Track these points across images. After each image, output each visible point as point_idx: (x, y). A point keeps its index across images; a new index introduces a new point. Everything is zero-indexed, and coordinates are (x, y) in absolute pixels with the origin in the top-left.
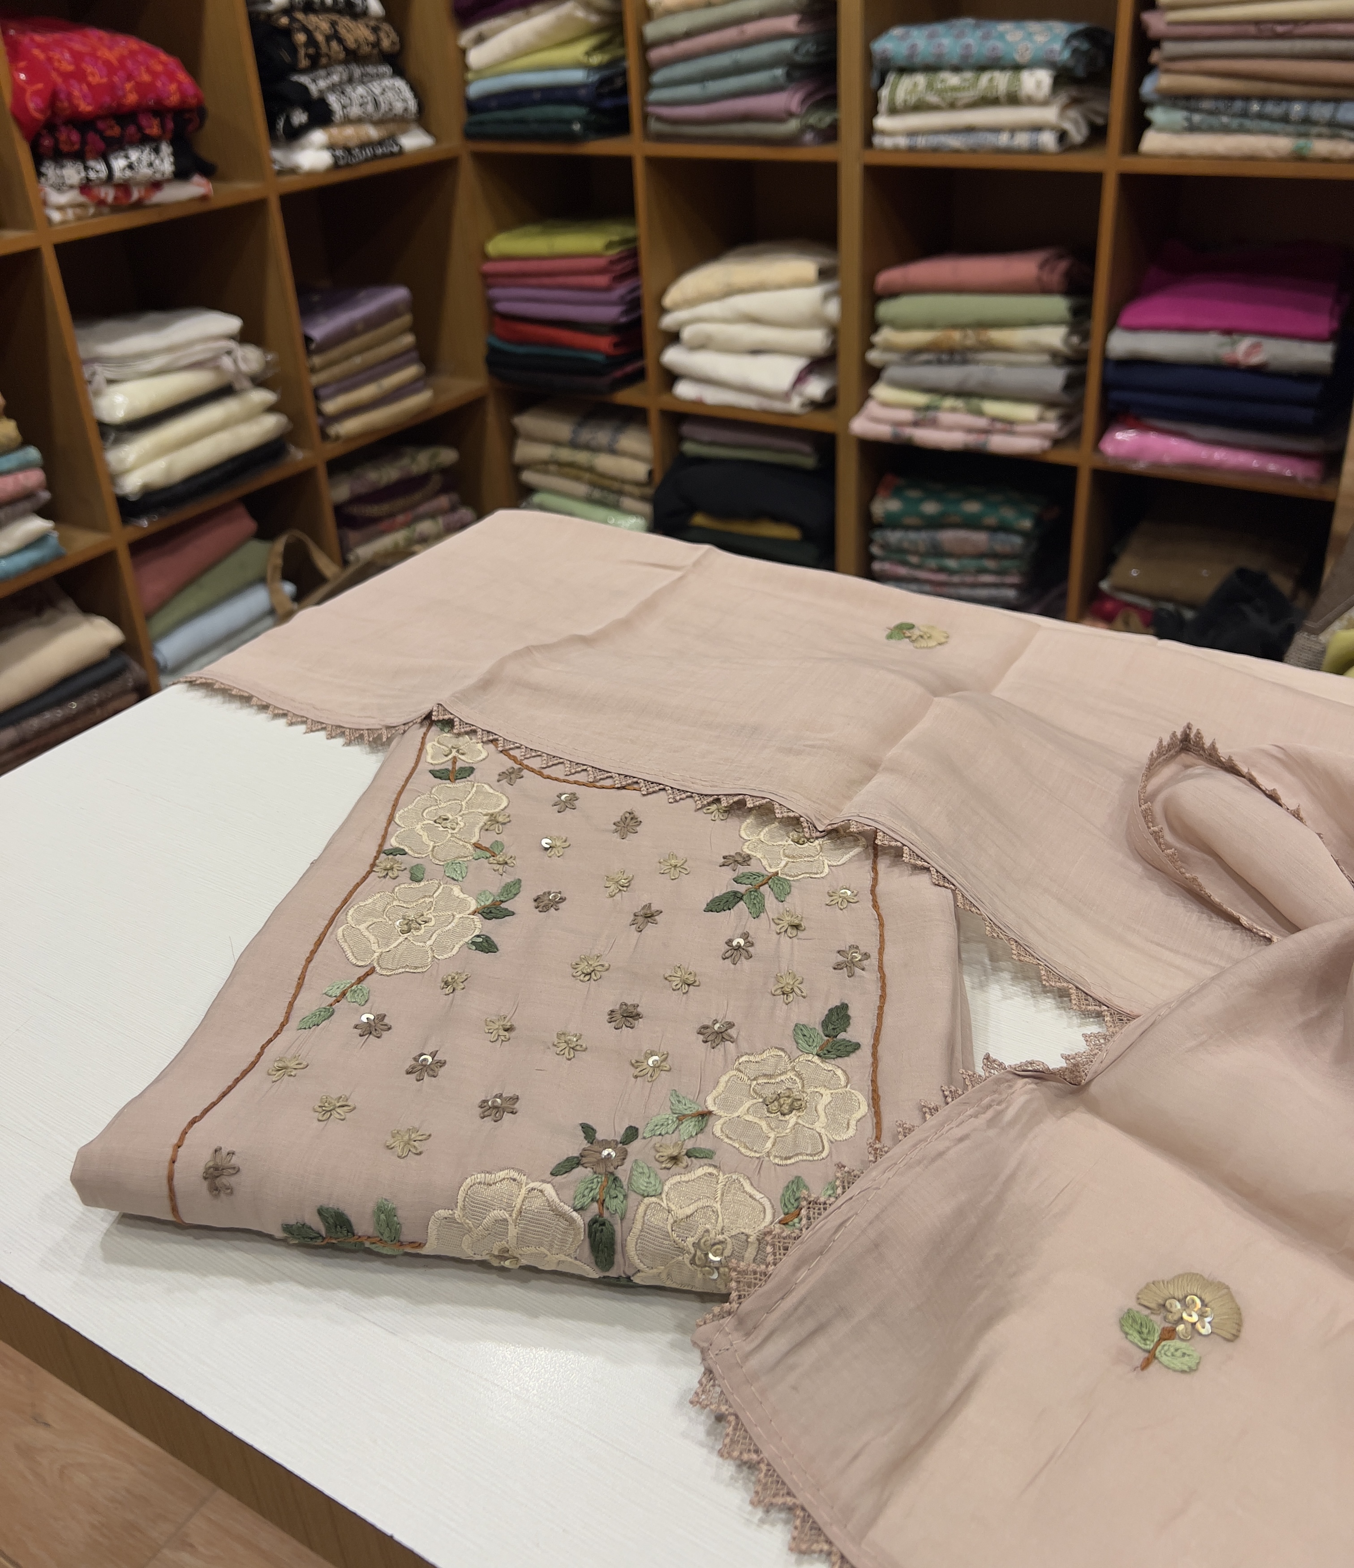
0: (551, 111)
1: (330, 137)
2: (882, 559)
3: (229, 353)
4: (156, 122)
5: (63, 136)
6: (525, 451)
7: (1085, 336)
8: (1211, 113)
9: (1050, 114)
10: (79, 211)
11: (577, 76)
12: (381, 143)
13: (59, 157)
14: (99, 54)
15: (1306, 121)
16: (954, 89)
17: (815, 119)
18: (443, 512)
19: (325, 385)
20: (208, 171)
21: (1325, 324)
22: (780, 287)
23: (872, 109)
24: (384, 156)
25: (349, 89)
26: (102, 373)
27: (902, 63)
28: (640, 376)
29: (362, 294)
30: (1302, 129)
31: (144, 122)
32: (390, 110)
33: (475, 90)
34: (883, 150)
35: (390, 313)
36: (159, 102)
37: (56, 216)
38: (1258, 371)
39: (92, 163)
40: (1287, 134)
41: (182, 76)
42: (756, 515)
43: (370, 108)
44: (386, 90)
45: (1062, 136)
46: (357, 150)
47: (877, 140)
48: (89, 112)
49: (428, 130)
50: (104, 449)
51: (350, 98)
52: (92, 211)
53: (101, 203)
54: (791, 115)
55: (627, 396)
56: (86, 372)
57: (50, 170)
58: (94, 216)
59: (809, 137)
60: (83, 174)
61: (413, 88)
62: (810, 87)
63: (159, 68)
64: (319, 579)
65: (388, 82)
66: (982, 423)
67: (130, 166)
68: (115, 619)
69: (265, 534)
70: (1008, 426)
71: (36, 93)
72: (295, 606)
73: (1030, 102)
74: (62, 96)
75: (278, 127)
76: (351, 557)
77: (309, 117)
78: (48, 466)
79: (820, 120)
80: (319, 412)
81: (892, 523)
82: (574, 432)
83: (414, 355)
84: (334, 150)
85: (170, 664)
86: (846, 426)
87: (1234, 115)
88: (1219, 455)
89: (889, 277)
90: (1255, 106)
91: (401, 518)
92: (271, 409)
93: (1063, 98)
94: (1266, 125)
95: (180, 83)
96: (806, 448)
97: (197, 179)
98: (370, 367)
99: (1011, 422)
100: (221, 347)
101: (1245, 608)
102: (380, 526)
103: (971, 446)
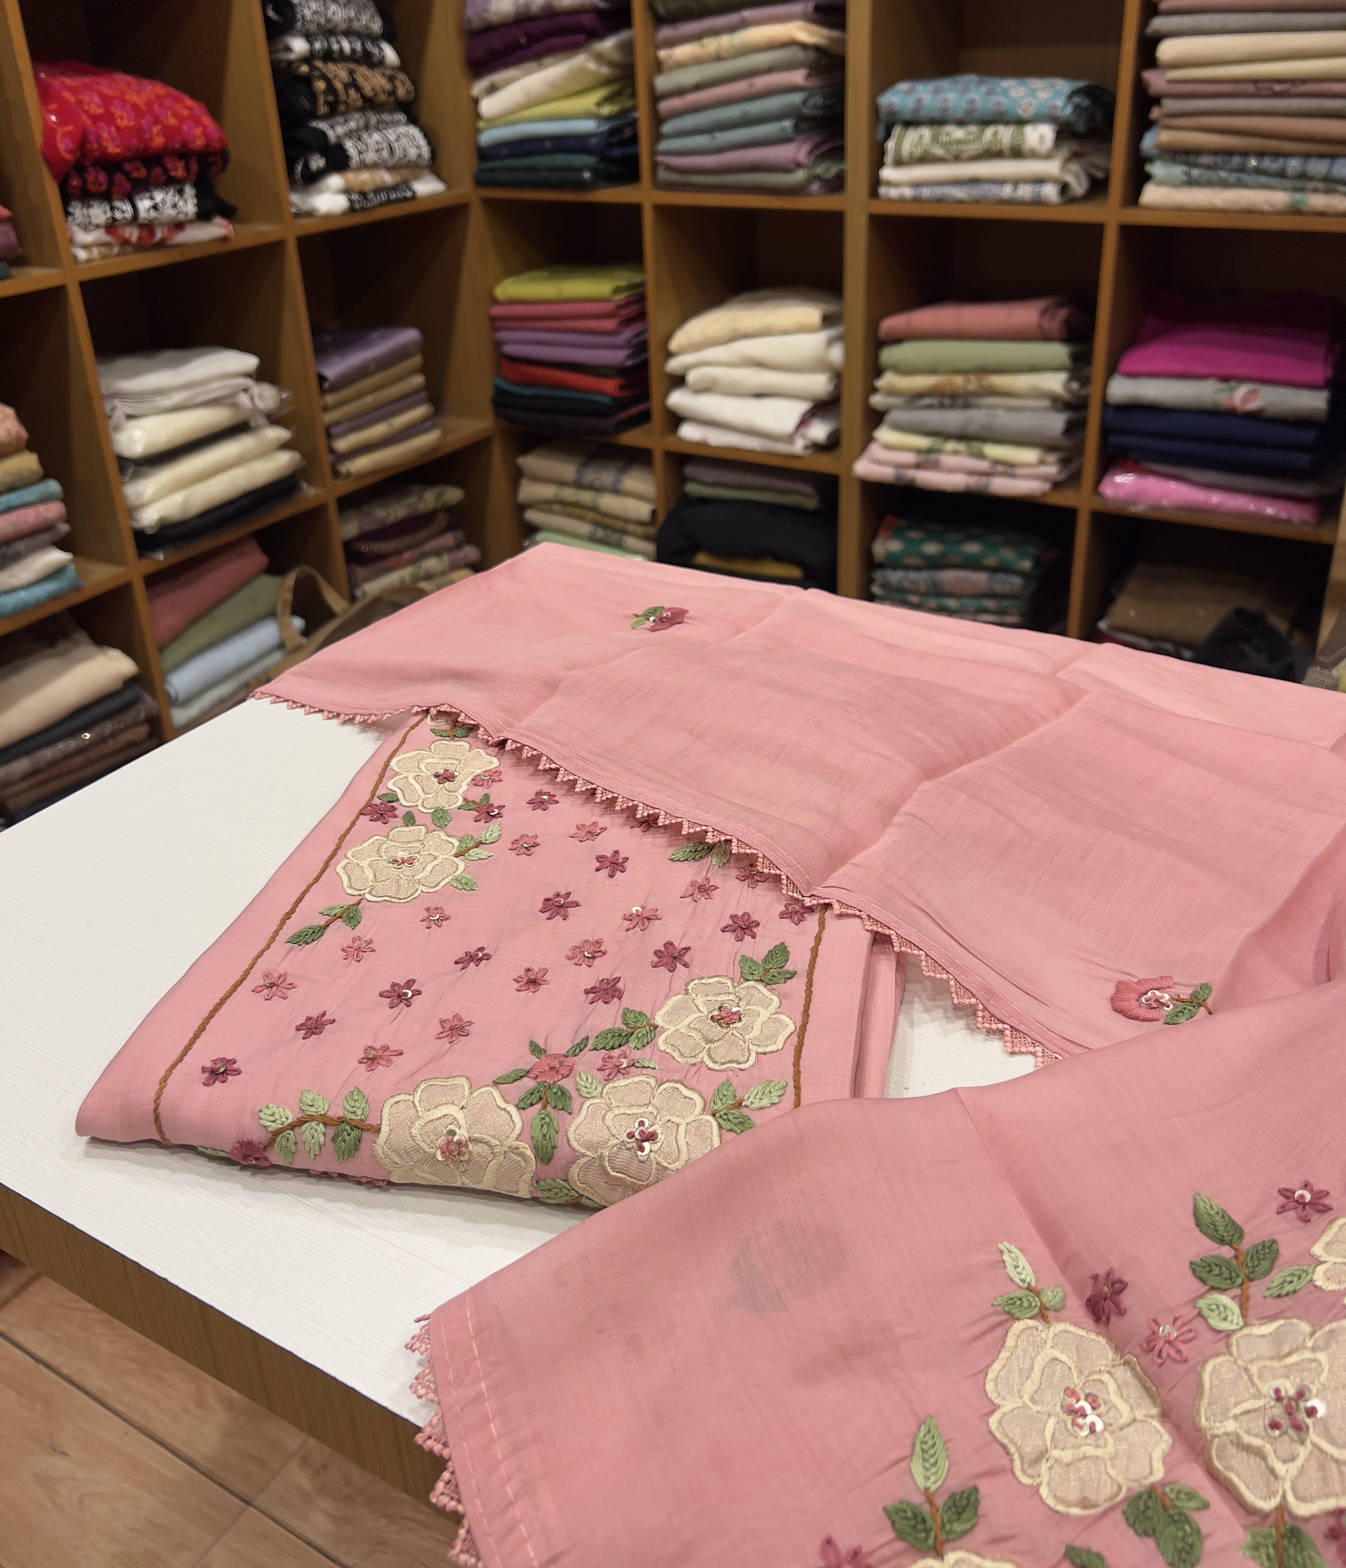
0: (562, 159)
1: (347, 181)
2: (884, 598)
3: (246, 390)
4: (180, 165)
5: (91, 178)
6: (529, 491)
7: (1085, 382)
8: (1209, 167)
9: (1052, 167)
10: (104, 250)
11: (588, 126)
12: (395, 188)
13: (87, 197)
14: (128, 97)
15: (1303, 176)
16: (959, 142)
17: (824, 169)
18: (449, 550)
19: (337, 423)
20: (228, 212)
21: (1320, 371)
22: (785, 332)
23: (878, 161)
24: (398, 200)
25: (365, 136)
26: (121, 408)
27: (908, 117)
28: (645, 417)
29: (374, 335)
30: (1298, 184)
31: (169, 164)
32: (405, 156)
33: (487, 137)
34: (889, 200)
35: (401, 354)
36: (184, 145)
37: (82, 255)
38: (1255, 416)
39: (117, 204)
40: (1285, 189)
41: (207, 120)
42: (759, 554)
43: (385, 154)
44: (401, 136)
45: (1064, 188)
46: (372, 195)
47: (883, 191)
48: (118, 154)
49: (439, 176)
50: (123, 483)
51: (366, 145)
52: (116, 250)
53: (126, 242)
54: (799, 165)
55: (632, 438)
56: (108, 406)
57: (77, 210)
58: (118, 255)
59: (815, 187)
60: (109, 214)
61: (426, 136)
62: (816, 139)
63: (185, 112)
64: (328, 614)
65: (402, 129)
66: (983, 465)
67: (155, 207)
68: (129, 651)
69: (276, 569)
70: (1009, 468)
71: (67, 135)
72: (304, 640)
73: (1034, 155)
74: (92, 138)
75: (296, 171)
76: (358, 593)
77: (327, 163)
78: (67, 498)
79: (827, 171)
80: (332, 450)
81: (893, 563)
82: (578, 472)
83: (423, 395)
84: (350, 194)
85: (181, 696)
86: (850, 469)
87: (1232, 170)
88: (1215, 498)
89: (892, 323)
90: (1253, 161)
91: (407, 555)
92: (285, 446)
93: (1064, 152)
94: (1263, 179)
95: (205, 127)
96: (808, 489)
97: (218, 220)
98: (381, 406)
99: (1012, 465)
100: (238, 385)
101: (1247, 648)
102: (388, 563)
103: (973, 488)
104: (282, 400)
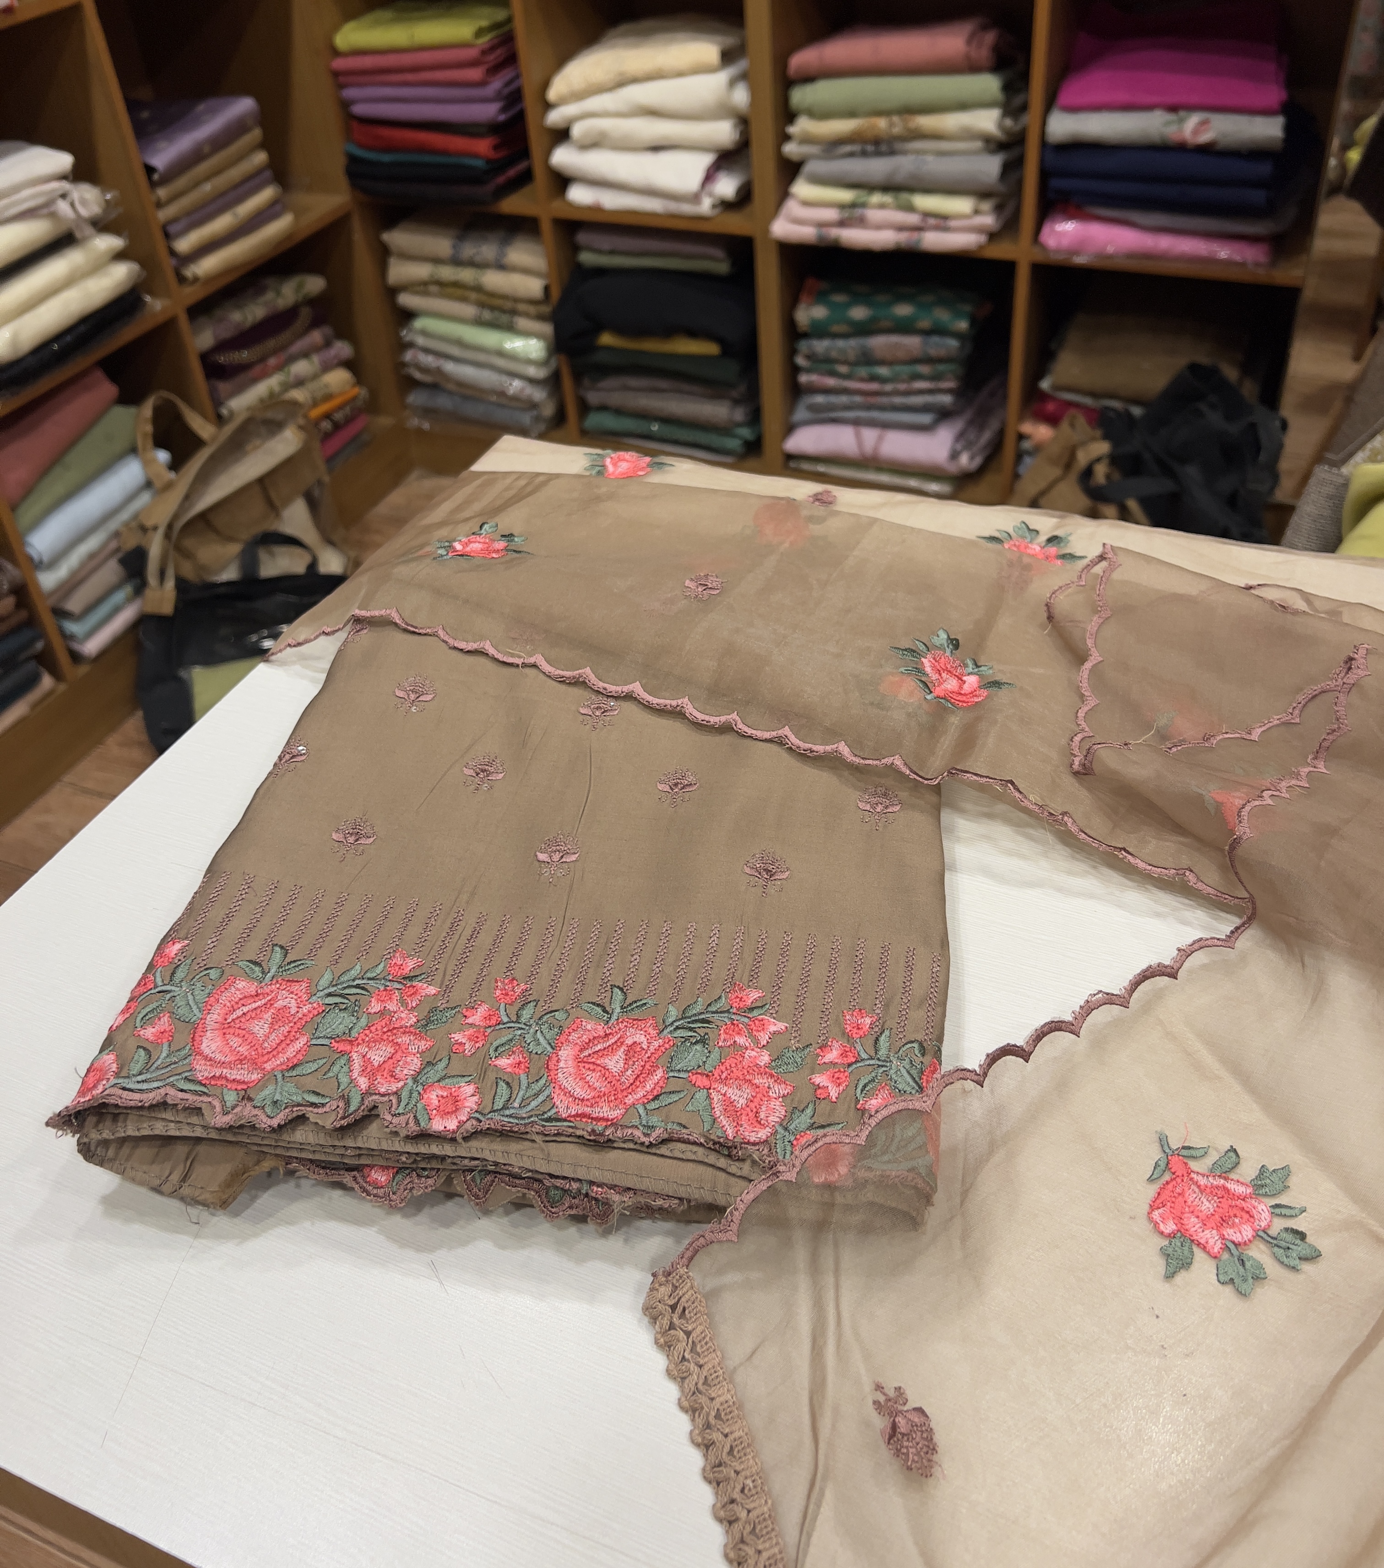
2: (808, 371)
3: (64, 196)
6: (399, 271)
7: (1021, 116)
18: (317, 349)
19: (174, 220)
21: (1275, 95)
22: (680, 73)
28: (526, 179)
29: (201, 107)
35: (236, 130)
38: (1206, 150)
42: (669, 332)
55: (513, 205)
64: (198, 443)
66: (913, 219)
69: (129, 398)
70: (942, 221)
72: (172, 475)
76: (224, 412)
80: (172, 253)
81: (819, 331)
82: (454, 247)
83: (268, 174)
85: (45, 559)
86: (766, 231)
88: (1165, 243)
89: (804, 58)
91: (272, 361)
92: (120, 256)
96: (719, 253)
98: (223, 194)
99: (945, 217)
100: (53, 191)
101: (1203, 407)
102: (252, 373)
103: (903, 245)
104: (107, 202)
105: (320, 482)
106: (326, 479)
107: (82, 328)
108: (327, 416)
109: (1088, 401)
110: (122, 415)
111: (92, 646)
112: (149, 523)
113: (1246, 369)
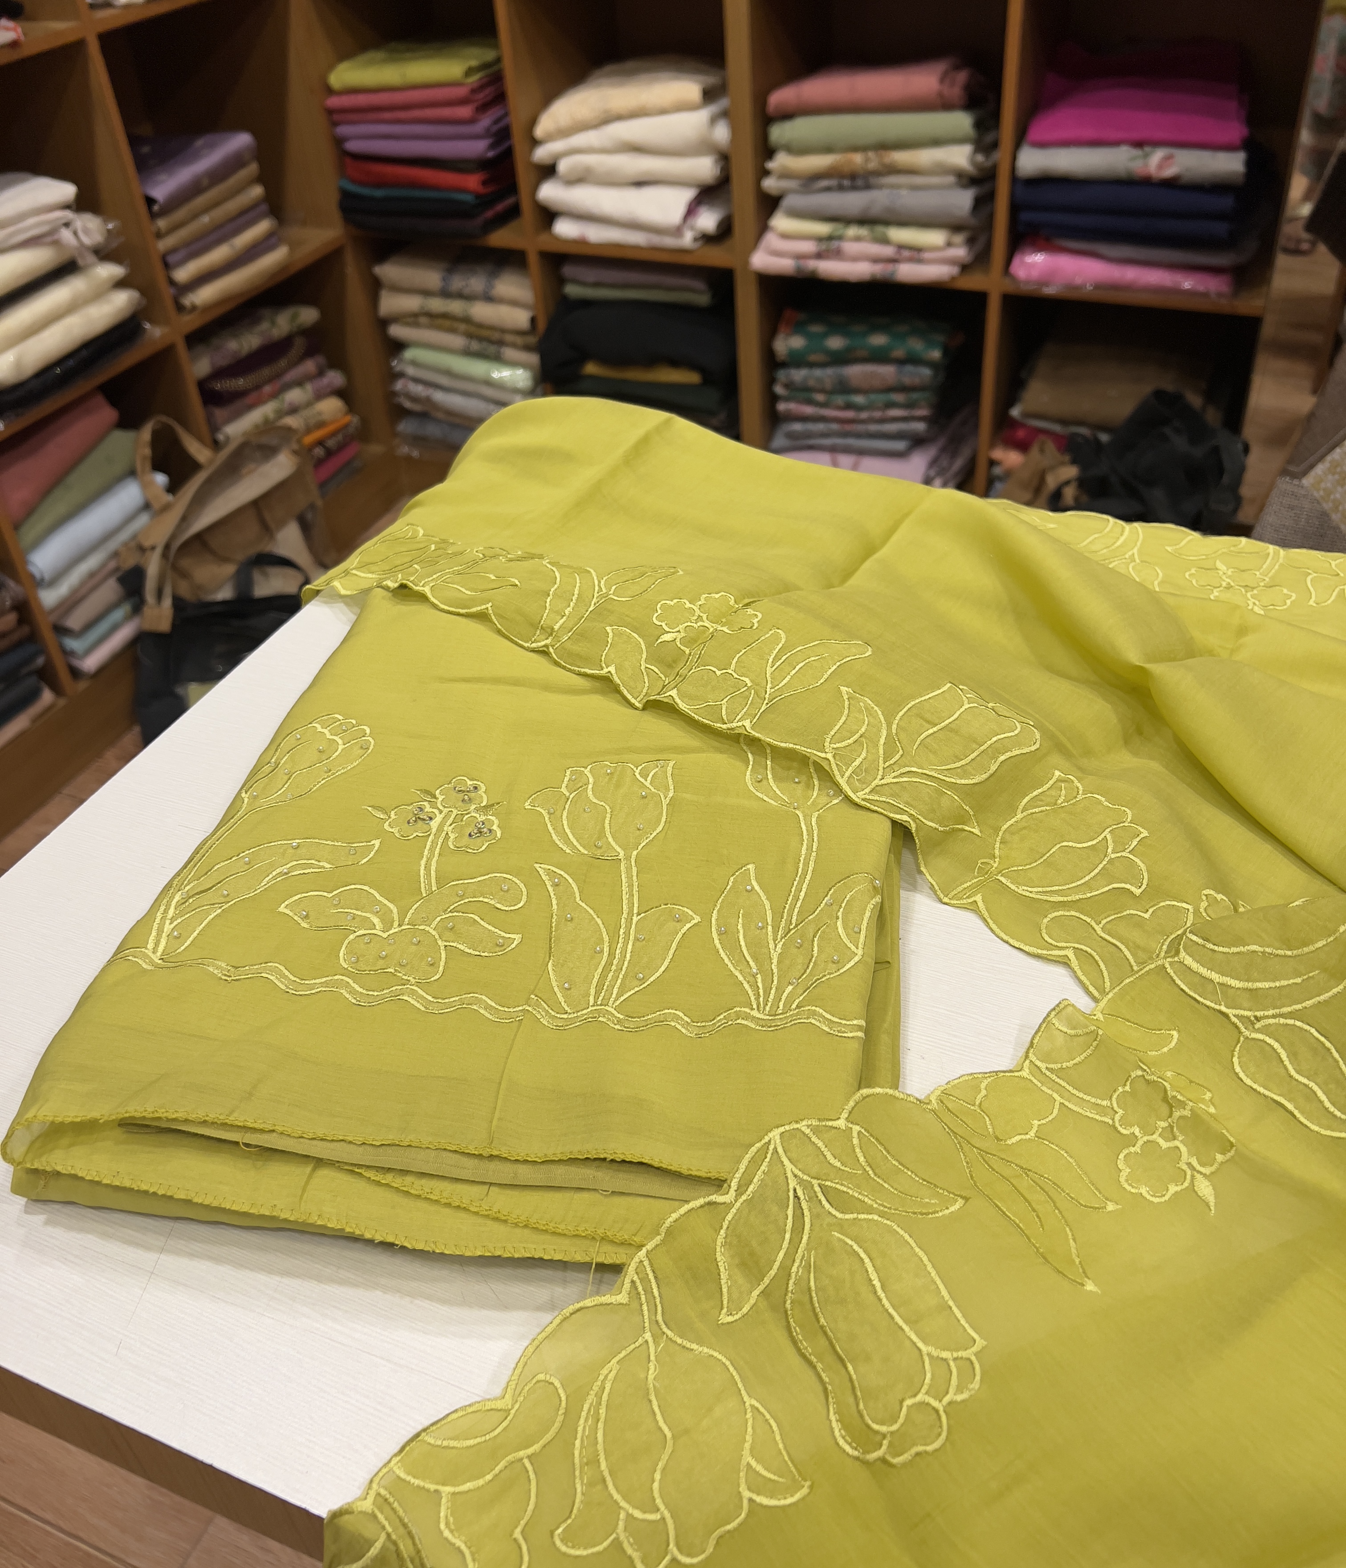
2: (787, 399)
3: (67, 225)
6: (389, 303)
7: (991, 152)
18: (311, 378)
19: (174, 250)
20: (15, 11)
21: (1237, 131)
22: (663, 111)
28: (514, 213)
29: (199, 143)
35: (234, 163)
38: (1171, 184)
42: (652, 361)
55: (500, 238)
64: (195, 466)
66: (888, 251)
69: (128, 422)
70: (916, 253)
72: (170, 498)
76: (221, 437)
80: (172, 282)
81: (797, 360)
82: (444, 279)
83: (264, 207)
85: (47, 576)
86: (746, 262)
88: (1131, 274)
89: (782, 97)
91: (267, 389)
92: (120, 284)
96: (700, 285)
98: (220, 226)
99: (918, 250)
100: (58, 219)
101: (1167, 431)
102: (248, 400)
103: (878, 276)
104: (109, 231)
105: (312, 506)
106: (319, 503)
107: (84, 353)
108: (320, 443)
109: (1057, 428)
110: (121, 439)
111: (91, 663)
112: (147, 543)
113: (1210, 397)
